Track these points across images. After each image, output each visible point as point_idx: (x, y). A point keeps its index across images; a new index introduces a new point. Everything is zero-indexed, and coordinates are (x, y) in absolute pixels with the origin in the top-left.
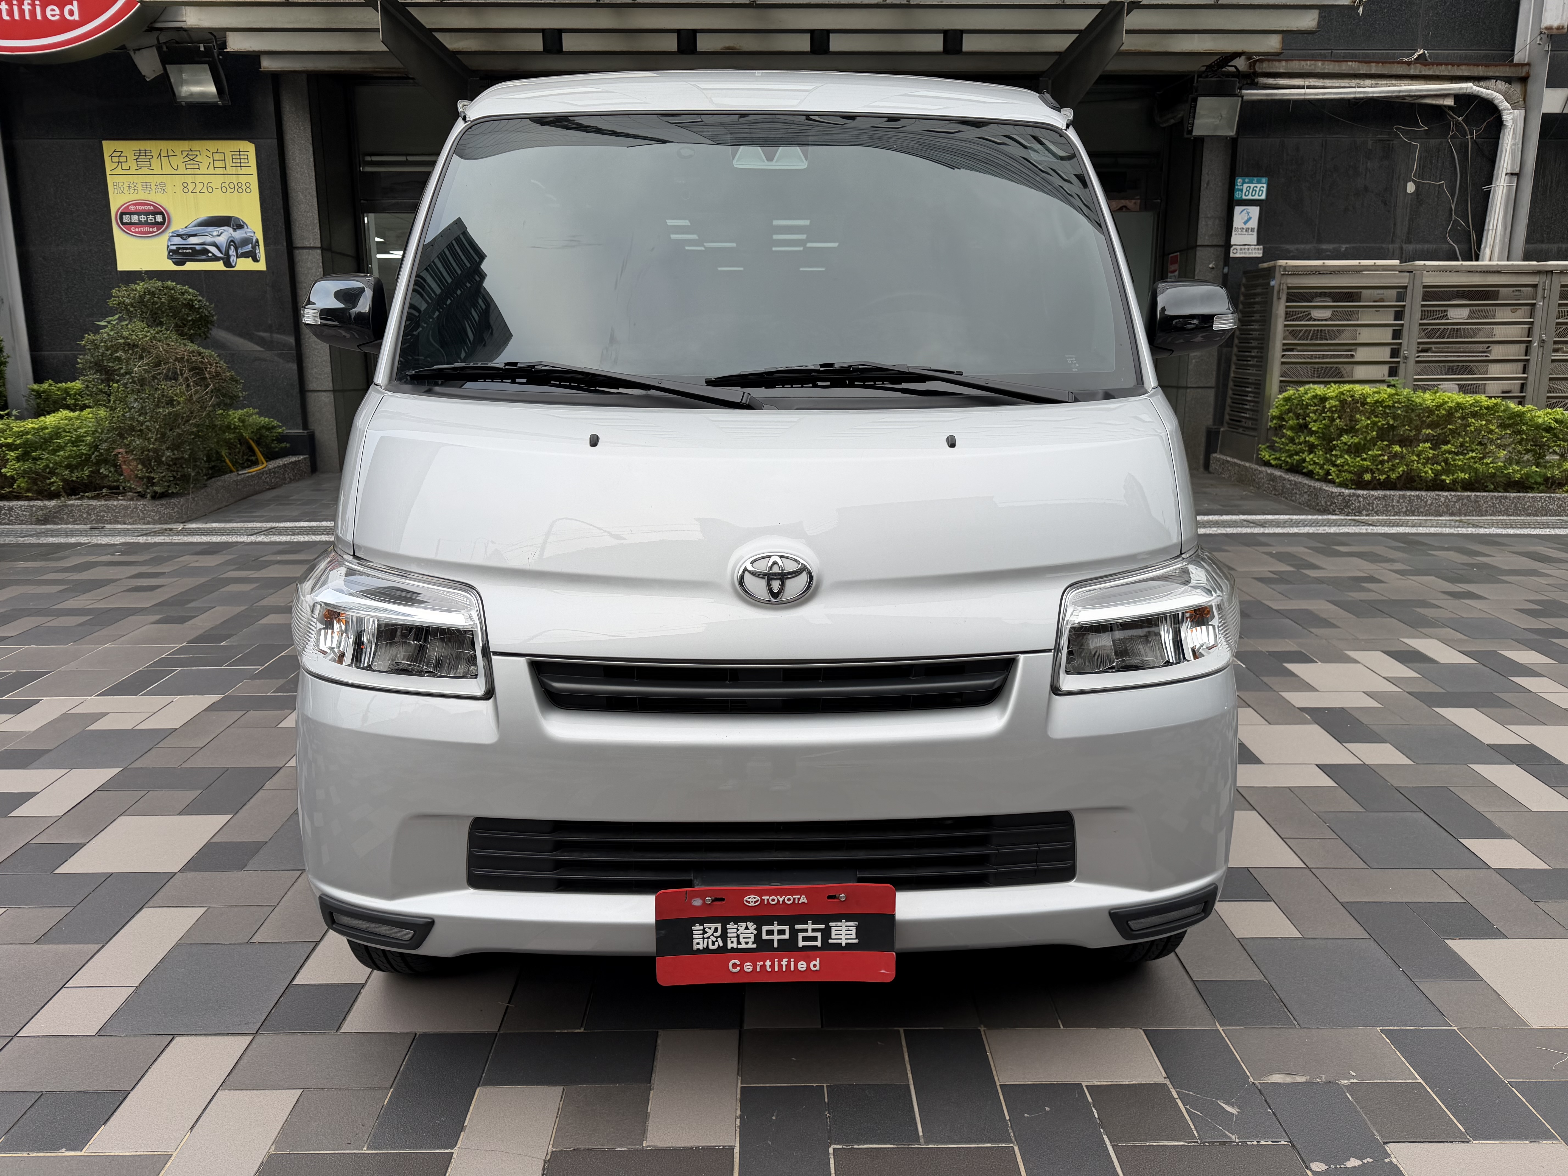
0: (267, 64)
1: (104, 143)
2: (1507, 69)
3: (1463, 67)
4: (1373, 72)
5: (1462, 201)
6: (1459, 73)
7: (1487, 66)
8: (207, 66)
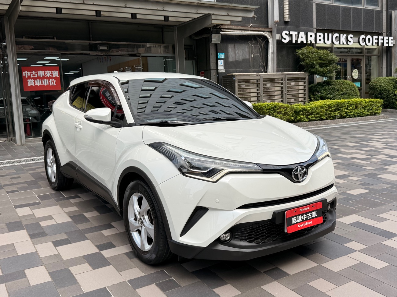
2: (268, 29)
3: (260, 29)
4: (244, 29)
5: (262, 59)
6: (260, 30)
7: (265, 28)
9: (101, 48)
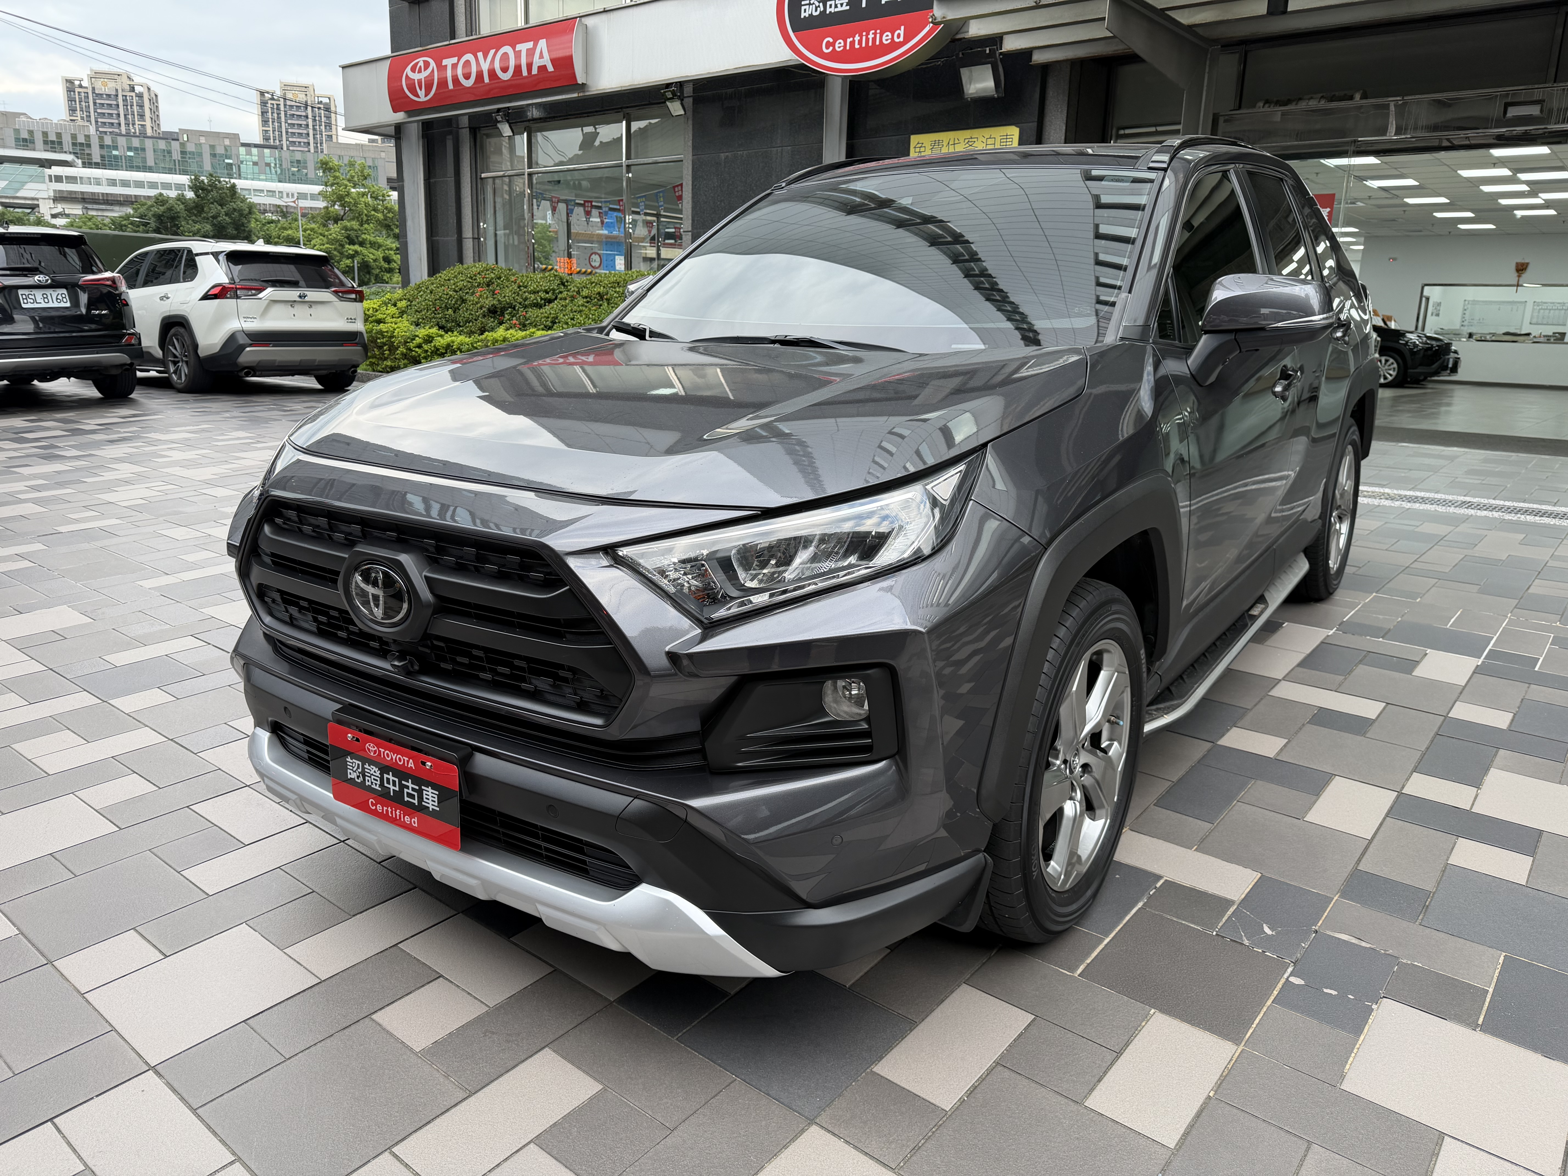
0: (1038, 58)
1: (912, 137)
8: (990, 65)
9: (1512, 112)
